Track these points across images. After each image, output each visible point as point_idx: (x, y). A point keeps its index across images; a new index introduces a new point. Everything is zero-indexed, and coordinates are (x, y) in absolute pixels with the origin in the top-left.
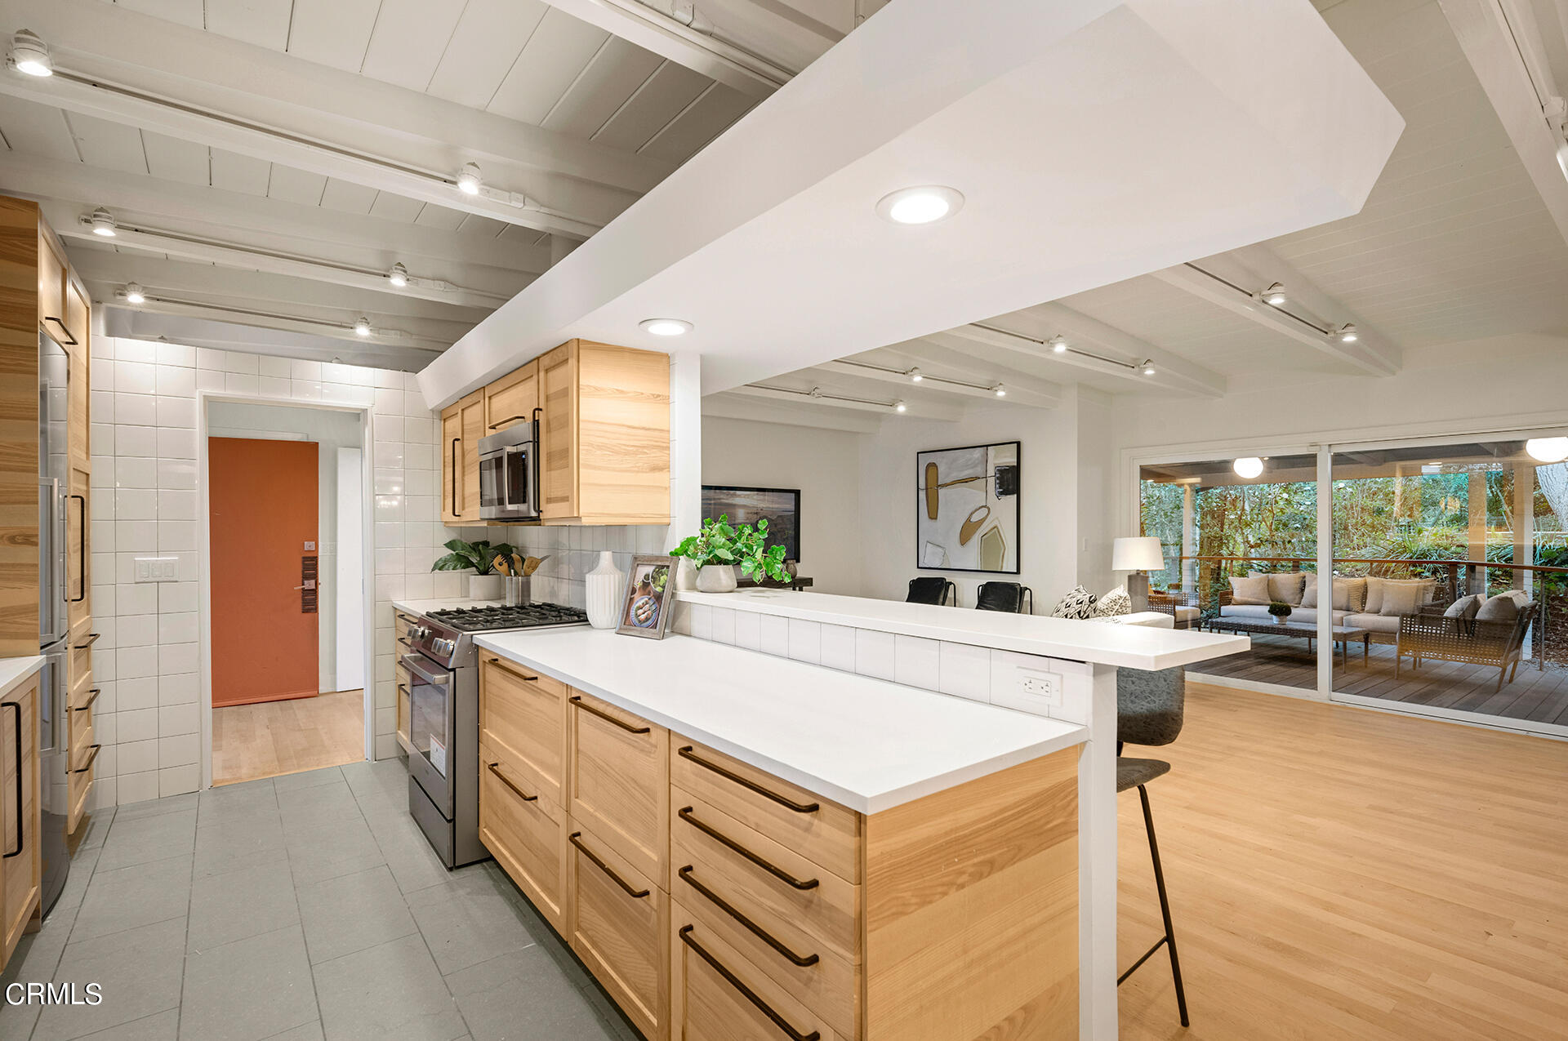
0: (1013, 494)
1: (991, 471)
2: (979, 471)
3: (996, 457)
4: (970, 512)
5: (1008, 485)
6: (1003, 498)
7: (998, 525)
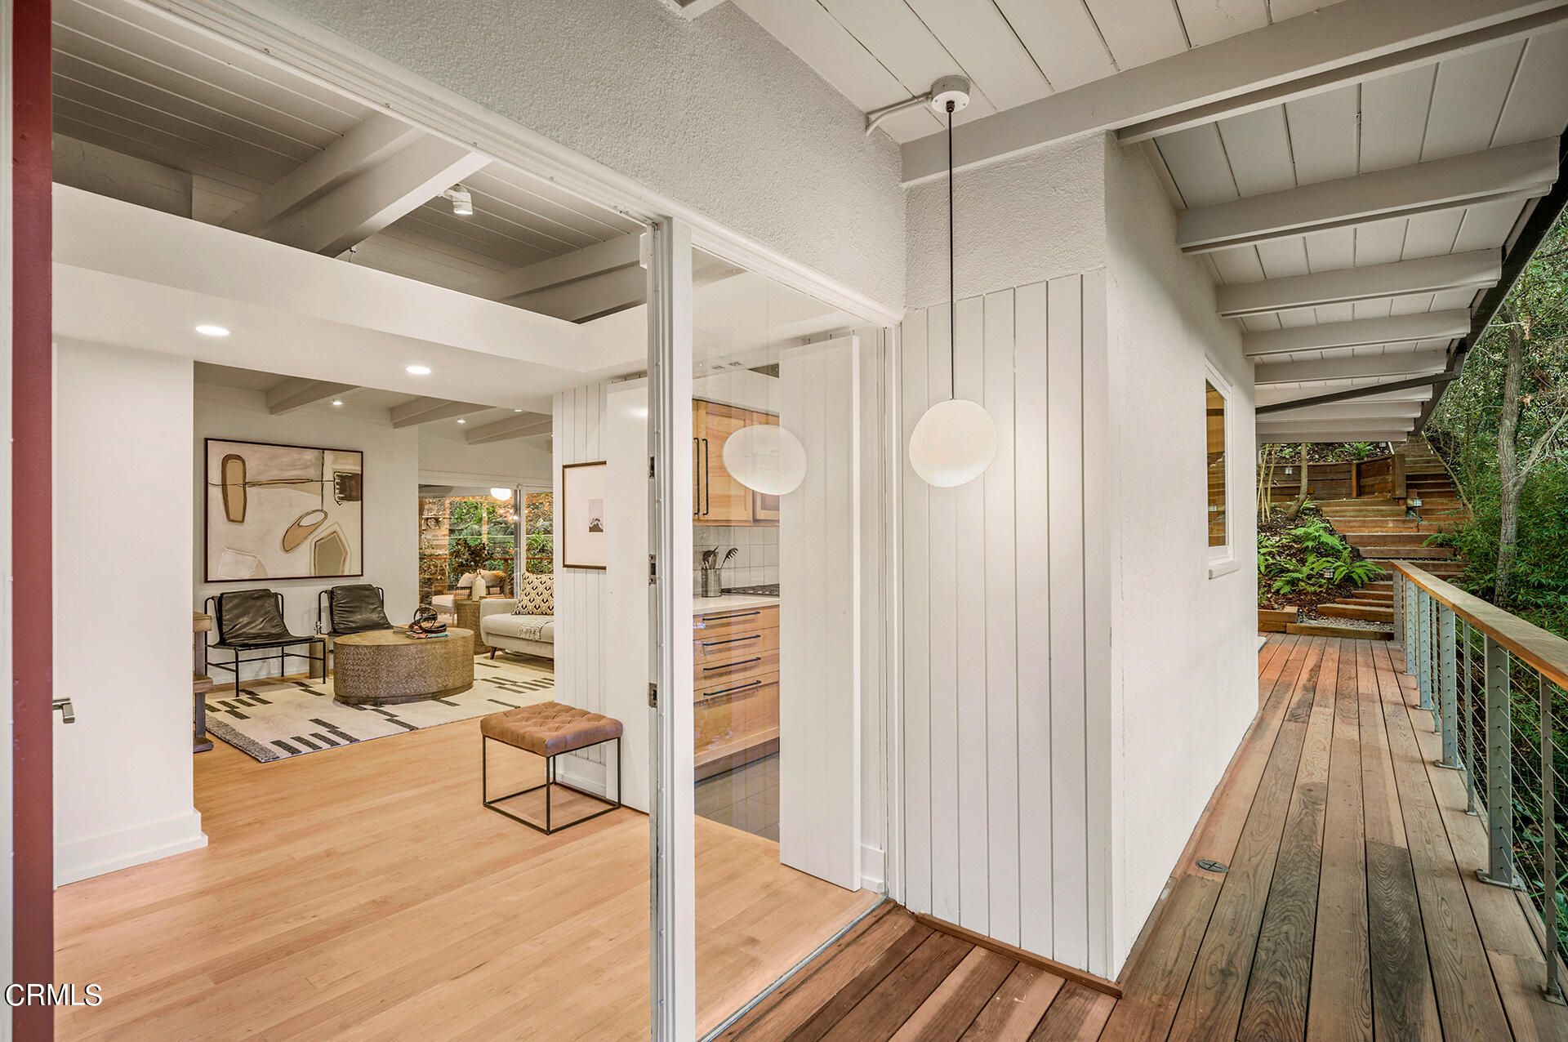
0: (357, 500)
1: (328, 475)
2: (312, 473)
3: (334, 462)
4: (300, 514)
5: (351, 490)
6: (345, 503)
7: (339, 531)
